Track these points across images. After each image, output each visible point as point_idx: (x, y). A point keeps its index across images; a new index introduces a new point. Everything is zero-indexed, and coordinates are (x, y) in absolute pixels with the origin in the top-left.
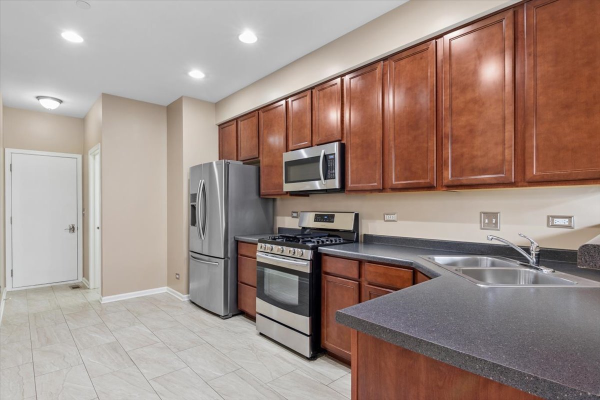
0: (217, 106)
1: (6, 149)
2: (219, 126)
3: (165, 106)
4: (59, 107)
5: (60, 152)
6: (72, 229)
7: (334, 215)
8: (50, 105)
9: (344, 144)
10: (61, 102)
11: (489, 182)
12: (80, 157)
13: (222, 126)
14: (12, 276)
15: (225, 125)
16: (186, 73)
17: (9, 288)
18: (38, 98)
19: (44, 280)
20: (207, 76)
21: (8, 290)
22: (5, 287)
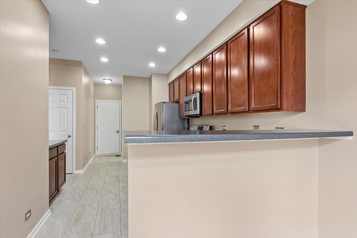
0: (168, 75)
1: (96, 100)
2: (169, 84)
3: (148, 78)
4: (111, 83)
5: (112, 100)
6: (118, 132)
7: (203, 127)
8: (108, 82)
9: (202, 93)
10: (111, 80)
11: (240, 111)
12: (121, 101)
13: (170, 85)
14: (97, 149)
15: (171, 84)
16: (148, 65)
17: (96, 154)
18: (104, 79)
19: (108, 152)
20: (156, 65)
21: (96, 155)
22: (95, 153)
